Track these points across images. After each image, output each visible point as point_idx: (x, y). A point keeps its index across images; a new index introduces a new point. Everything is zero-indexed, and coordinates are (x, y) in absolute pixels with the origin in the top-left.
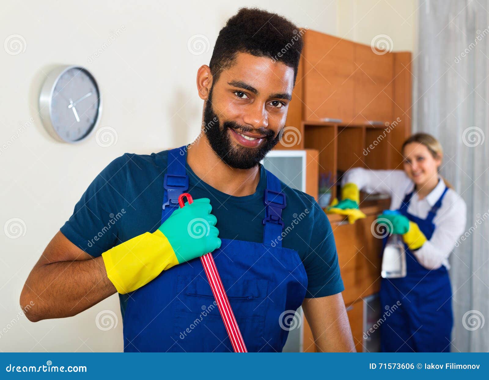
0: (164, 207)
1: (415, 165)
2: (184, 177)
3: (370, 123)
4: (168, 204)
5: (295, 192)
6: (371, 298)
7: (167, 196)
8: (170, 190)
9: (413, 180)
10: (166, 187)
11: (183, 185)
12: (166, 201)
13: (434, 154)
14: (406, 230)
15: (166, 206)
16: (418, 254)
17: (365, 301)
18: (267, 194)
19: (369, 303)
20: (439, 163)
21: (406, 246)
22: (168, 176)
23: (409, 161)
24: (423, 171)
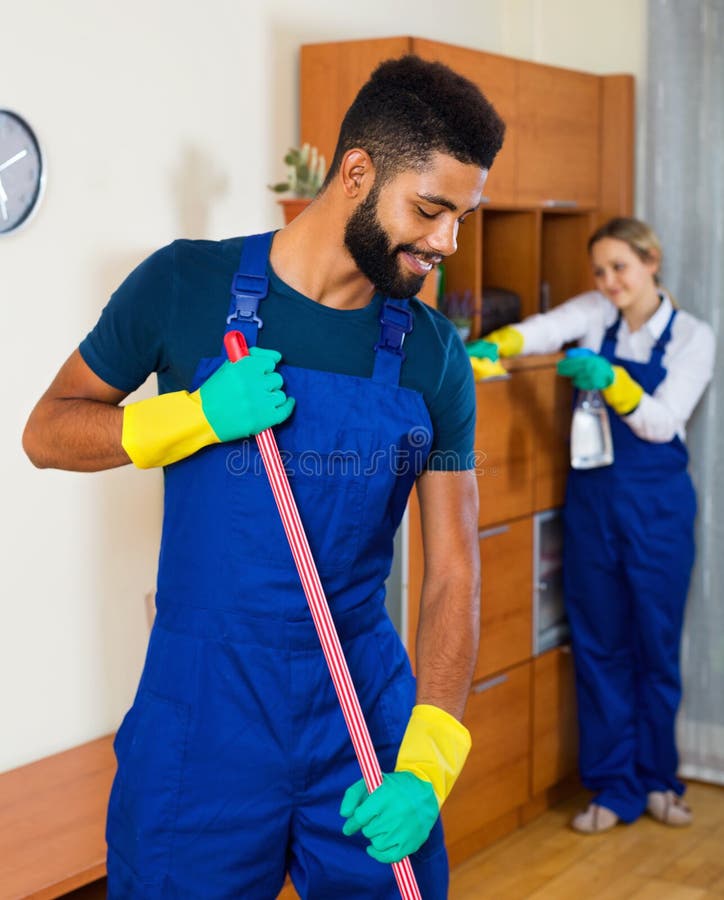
0: (229, 321)
1: (611, 277)
2: (263, 279)
3: (550, 203)
4: (235, 316)
5: (428, 312)
6: (548, 516)
7: (235, 306)
8: (240, 296)
9: (613, 302)
10: (234, 292)
11: (259, 289)
12: (233, 313)
13: (644, 255)
14: (609, 382)
15: (232, 320)
16: (635, 421)
17: (537, 520)
18: (386, 309)
19: (544, 525)
20: (653, 268)
21: (611, 411)
22: (239, 276)
23: (600, 273)
24: (626, 287)
